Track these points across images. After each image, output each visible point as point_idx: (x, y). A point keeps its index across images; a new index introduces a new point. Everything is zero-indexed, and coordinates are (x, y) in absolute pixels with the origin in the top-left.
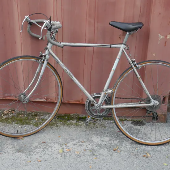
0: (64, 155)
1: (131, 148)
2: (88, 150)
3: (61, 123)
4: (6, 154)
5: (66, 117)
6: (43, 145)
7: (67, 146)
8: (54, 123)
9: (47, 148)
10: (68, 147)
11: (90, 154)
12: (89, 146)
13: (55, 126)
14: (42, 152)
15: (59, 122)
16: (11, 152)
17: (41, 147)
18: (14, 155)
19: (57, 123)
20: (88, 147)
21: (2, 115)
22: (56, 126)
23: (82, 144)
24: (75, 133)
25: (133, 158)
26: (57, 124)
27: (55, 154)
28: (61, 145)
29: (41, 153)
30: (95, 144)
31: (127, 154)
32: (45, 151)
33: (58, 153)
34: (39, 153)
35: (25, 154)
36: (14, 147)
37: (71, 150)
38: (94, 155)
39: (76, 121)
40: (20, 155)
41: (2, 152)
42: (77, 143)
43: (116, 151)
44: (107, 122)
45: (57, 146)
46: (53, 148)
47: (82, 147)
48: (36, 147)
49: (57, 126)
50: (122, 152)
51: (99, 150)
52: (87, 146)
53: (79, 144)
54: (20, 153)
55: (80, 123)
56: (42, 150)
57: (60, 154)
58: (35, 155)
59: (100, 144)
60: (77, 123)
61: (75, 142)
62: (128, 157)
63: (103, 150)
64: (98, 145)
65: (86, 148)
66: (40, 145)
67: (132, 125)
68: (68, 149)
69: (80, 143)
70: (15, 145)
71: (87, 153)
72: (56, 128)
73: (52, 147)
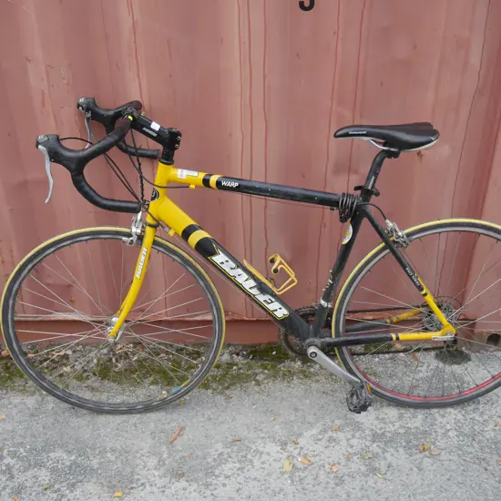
0: (297, 479)
1: (461, 438)
2: (355, 454)
3: (266, 371)
4: (146, 491)
5: (274, 353)
6: (235, 448)
7: (298, 446)
8: (248, 375)
9: (249, 456)
10: (301, 448)
11: (363, 468)
12: (354, 442)
13: (253, 382)
14: (238, 475)
15: (261, 370)
16: (160, 482)
17: (233, 455)
18: (167, 491)
19: (256, 374)
20: (352, 447)
21: (114, 360)
22: (255, 385)
23: (335, 435)
24: (308, 401)
25: (477, 473)
26: (257, 378)
27: (274, 476)
28: (284, 445)
29: (236, 476)
30: (367, 432)
31: (456, 458)
32: (245, 471)
33: (283, 473)
34: (231, 478)
35: (195, 486)
36: (164, 464)
37: (312, 459)
38: (374, 470)
39: (299, 363)
40: (185, 489)
41: (134, 485)
42: (320, 433)
43: (427, 453)
44: (377, 359)
45: (273, 448)
46: (264, 457)
47: (337, 447)
48: (221, 459)
49: (258, 383)
50: (444, 456)
51: (384, 451)
52: (350, 442)
53: (326, 436)
54: (183, 483)
55: (312, 370)
56: (238, 465)
57: (286, 476)
58: (224, 485)
59: (378, 431)
60: (305, 368)
61: (314, 431)
62: (464, 470)
63: (392, 450)
64: (376, 437)
65: (350, 450)
66: (230, 450)
67: (441, 365)
68: (305, 456)
69: (330, 433)
70: (165, 456)
71: (357, 464)
72: (257, 388)
73: (261, 453)
